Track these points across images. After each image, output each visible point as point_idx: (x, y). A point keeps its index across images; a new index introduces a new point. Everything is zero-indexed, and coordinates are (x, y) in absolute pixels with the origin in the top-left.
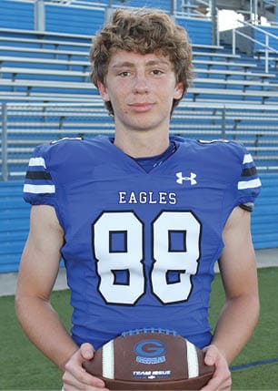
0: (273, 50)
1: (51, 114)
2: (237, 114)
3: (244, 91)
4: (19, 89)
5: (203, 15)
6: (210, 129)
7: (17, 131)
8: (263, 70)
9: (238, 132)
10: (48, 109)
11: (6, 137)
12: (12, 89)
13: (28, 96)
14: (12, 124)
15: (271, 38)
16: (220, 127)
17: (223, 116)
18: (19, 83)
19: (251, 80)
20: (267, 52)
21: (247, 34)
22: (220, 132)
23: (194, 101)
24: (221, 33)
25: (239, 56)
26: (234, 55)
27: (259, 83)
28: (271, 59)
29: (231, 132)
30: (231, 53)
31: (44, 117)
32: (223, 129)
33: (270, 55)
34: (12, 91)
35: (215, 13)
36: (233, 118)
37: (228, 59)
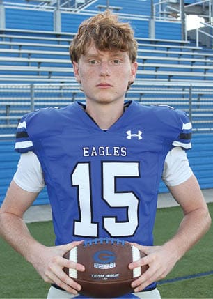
1: (66, 91)
2: (200, 90)
3: (205, 73)
4: (43, 73)
5: (175, 19)
6: (181, 101)
7: (42, 104)
9: (201, 103)
10: (63, 88)
11: (33, 108)
12: (38, 73)
13: (49, 78)
14: (38, 99)
16: (188, 99)
17: (190, 91)
18: (43, 69)
19: (210, 65)
21: (207, 32)
22: (188, 103)
23: (169, 81)
24: (188, 32)
25: (201, 48)
26: (197, 48)
29: (196, 103)
30: (195, 46)
31: (61, 93)
32: (190, 101)
34: (38, 75)
35: (183, 18)
36: (198, 93)
37: (194, 50)
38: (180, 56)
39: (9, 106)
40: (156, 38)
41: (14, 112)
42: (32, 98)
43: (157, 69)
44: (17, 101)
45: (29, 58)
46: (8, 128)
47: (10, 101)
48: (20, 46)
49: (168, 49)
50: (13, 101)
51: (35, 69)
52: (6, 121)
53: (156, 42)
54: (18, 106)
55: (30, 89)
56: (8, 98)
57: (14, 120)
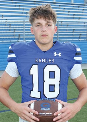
6: (83, 28)
7: (28, 28)
11: (24, 30)
12: (26, 17)
14: (26, 26)
16: (86, 27)
18: (28, 15)
22: (86, 29)
23: (79, 20)
38: (83, 10)
39: (15, 29)
40: (74, 2)
41: (17, 32)
42: (24, 26)
43: (74, 15)
45: (23, 10)
46: (14, 38)
47: (15, 27)
48: (20, 6)
49: (79, 7)
50: (17, 27)
51: (25, 15)
52: (14, 35)
53: (74, 4)
54: (18, 30)
55: (24, 23)
56: (14, 26)
57: (17, 35)
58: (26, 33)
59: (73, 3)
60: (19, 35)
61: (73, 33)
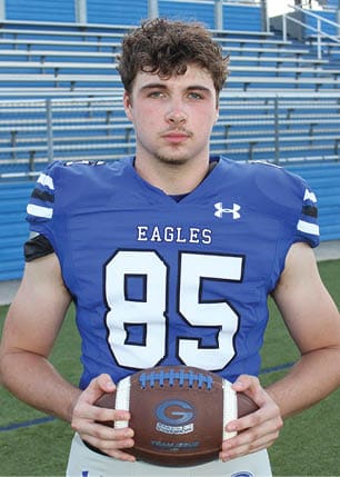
0: (325, 35)
1: (96, 109)
2: (290, 102)
3: (297, 78)
4: (63, 84)
6: (262, 119)
7: (62, 128)
8: (315, 56)
10: (92, 104)
11: (51, 134)
12: (55, 84)
13: (72, 91)
14: (57, 121)
15: (323, 23)
16: (273, 116)
17: (276, 105)
18: (61, 78)
20: (319, 37)
21: (298, 19)
22: (273, 122)
23: (245, 90)
24: (271, 19)
25: (290, 43)
26: (285, 41)
27: (311, 70)
28: (324, 44)
29: (285, 122)
30: (282, 39)
31: (89, 112)
32: (276, 119)
33: (323, 40)
34: (55, 86)
36: (287, 107)
37: (280, 46)
38: (260, 54)
39: (16, 132)
40: (225, 29)
41: (23, 140)
42: (48, 120)
44: (27, 125)
45: (42, 62)
46: (15, 165)
47: (16, 125)
48: (29, 45)
49: (242, 44)
50: (22, 125)
51: (51, 78)
52: (12, 155)
53: (224, 35)
54: (28, 132)
55: (47, 107)
56: (13, 122)
57: (23, 153)
58: (56, 143)
59: (221, 31)
60: (32, 153)
61: (225, 137)
